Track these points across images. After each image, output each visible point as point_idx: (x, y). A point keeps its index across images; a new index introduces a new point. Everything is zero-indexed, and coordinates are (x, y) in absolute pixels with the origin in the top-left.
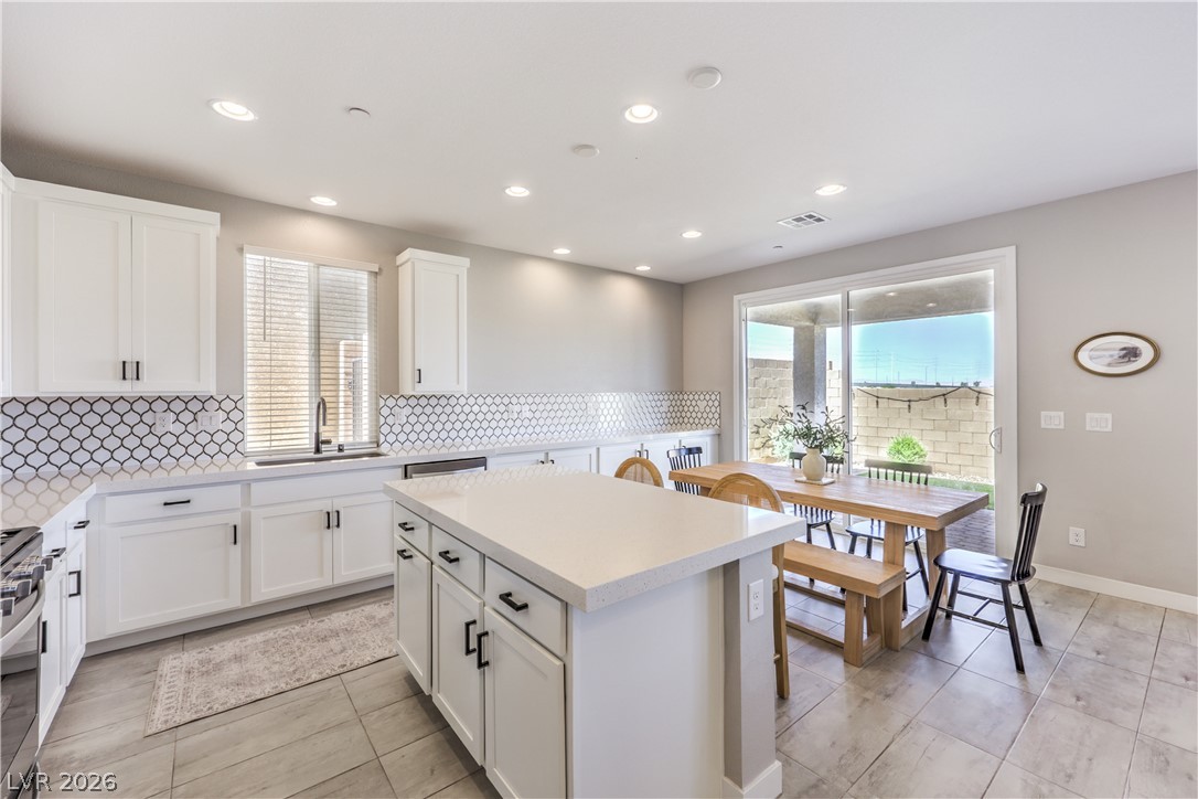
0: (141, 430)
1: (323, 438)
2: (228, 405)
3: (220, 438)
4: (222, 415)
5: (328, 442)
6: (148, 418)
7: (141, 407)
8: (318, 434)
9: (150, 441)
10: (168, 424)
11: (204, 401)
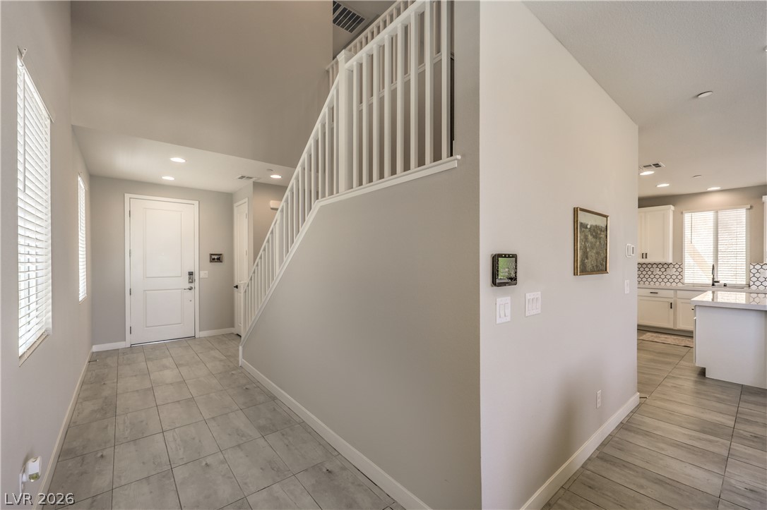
0: (650, 273)
1: (716, 280)
2: (677, 266)
3: (674, 277)
4: (675, 270)
5: (718, 282)
6: (652, 269)
7: (650, 266)
8: (713, 279)
9: (652, 276)
10: (657, 271)
11: (669, 265)
